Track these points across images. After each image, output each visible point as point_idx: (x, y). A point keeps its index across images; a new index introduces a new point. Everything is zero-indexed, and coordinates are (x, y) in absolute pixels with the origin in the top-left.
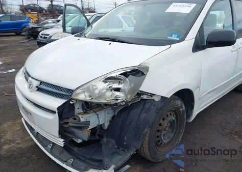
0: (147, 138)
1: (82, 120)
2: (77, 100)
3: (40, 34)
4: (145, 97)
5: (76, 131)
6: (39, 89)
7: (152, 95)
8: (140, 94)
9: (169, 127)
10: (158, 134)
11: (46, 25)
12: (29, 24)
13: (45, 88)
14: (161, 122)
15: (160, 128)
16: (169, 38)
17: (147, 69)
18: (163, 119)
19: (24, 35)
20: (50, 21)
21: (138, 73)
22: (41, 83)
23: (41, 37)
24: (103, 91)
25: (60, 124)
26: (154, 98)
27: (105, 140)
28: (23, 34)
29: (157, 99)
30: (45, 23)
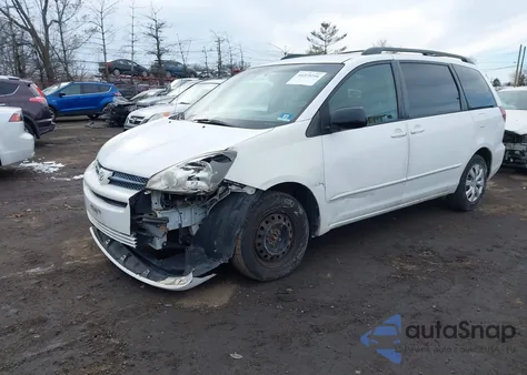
0: (239, 241)
1: (159, 216)
2: (153, 190)
3: (129, 116)
4: (233, 188)
5: (152, 229)
6: (112, 182)
7: (242, 186)
8: (226, 184)
9: (280, 237)
10: (259, 241)
11: (143, 101)
12: (115, 98)
13: (118, 179)
14: (263, 224)
15: (262, 233)
16: (279, 119)
17: (235, 154)
18: (267, 222)
19: (104, 120)
20: (151, 92)
21: (223, 158)
22: (115, 173)
23: (131, 122)
24: (182, 180)
25: (132, 220)
26: (245, 190)
27: (192, 248)
28: (103, 117)
29: (249, 192)
30: (142, 98)
